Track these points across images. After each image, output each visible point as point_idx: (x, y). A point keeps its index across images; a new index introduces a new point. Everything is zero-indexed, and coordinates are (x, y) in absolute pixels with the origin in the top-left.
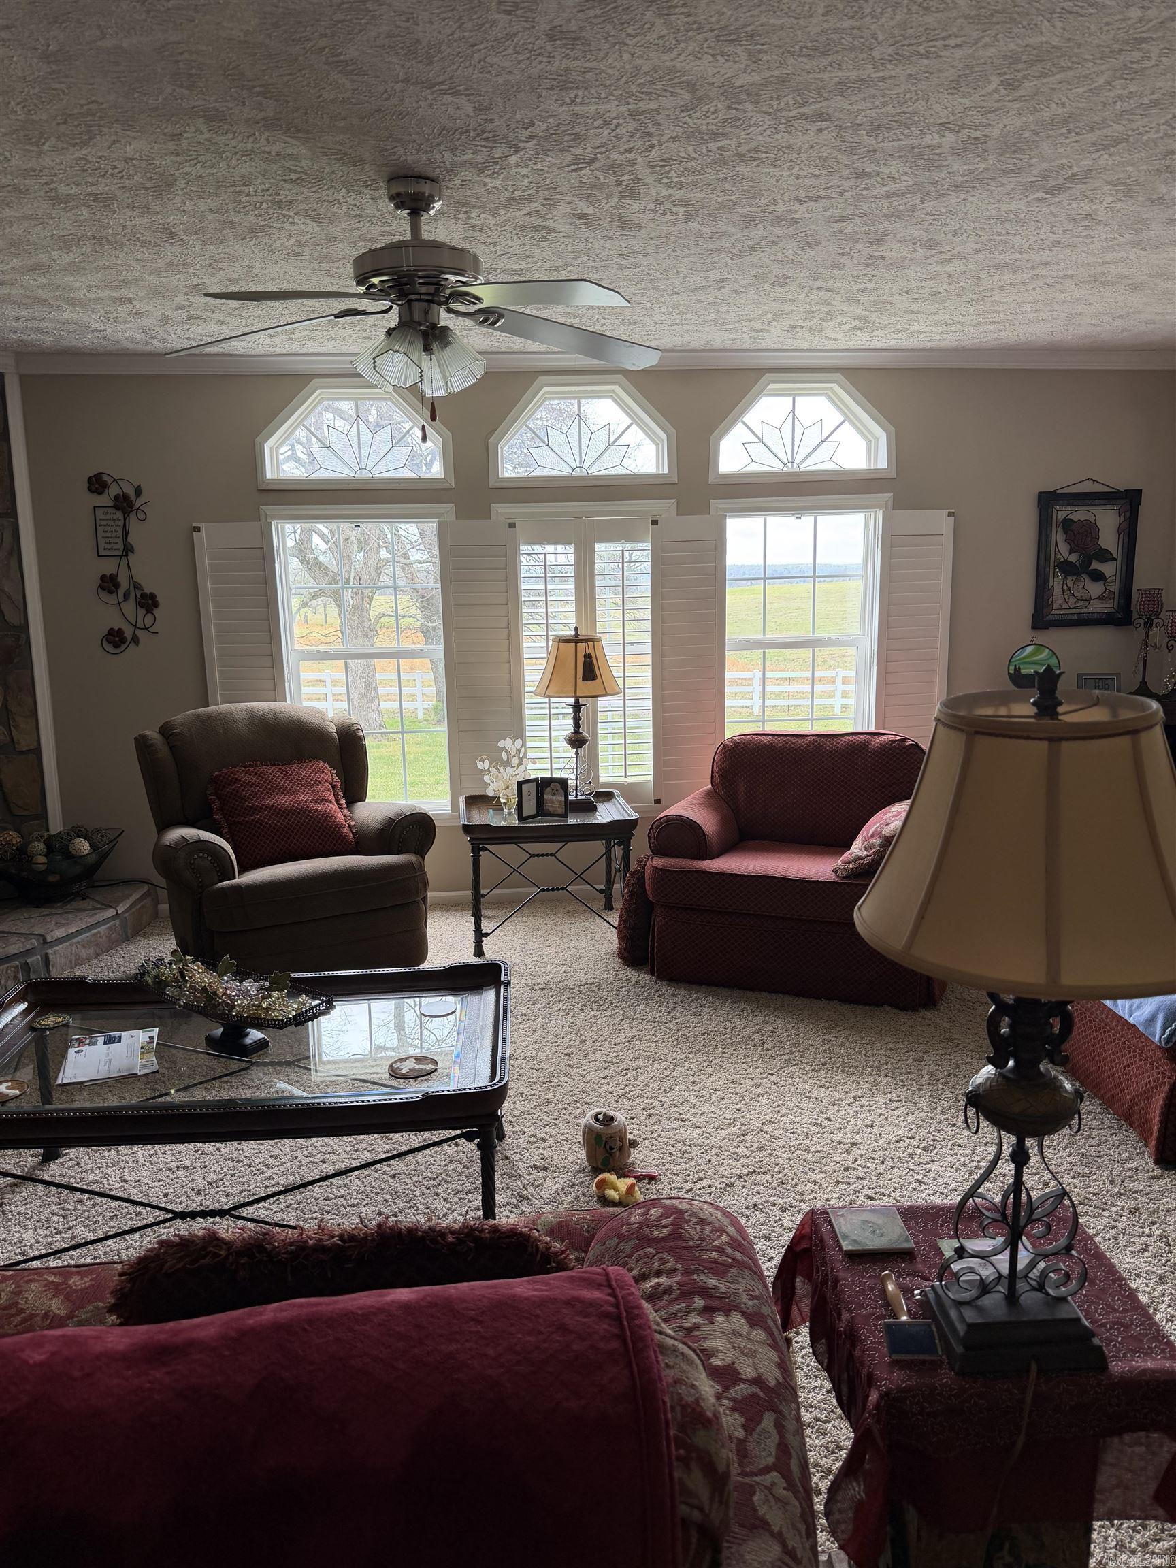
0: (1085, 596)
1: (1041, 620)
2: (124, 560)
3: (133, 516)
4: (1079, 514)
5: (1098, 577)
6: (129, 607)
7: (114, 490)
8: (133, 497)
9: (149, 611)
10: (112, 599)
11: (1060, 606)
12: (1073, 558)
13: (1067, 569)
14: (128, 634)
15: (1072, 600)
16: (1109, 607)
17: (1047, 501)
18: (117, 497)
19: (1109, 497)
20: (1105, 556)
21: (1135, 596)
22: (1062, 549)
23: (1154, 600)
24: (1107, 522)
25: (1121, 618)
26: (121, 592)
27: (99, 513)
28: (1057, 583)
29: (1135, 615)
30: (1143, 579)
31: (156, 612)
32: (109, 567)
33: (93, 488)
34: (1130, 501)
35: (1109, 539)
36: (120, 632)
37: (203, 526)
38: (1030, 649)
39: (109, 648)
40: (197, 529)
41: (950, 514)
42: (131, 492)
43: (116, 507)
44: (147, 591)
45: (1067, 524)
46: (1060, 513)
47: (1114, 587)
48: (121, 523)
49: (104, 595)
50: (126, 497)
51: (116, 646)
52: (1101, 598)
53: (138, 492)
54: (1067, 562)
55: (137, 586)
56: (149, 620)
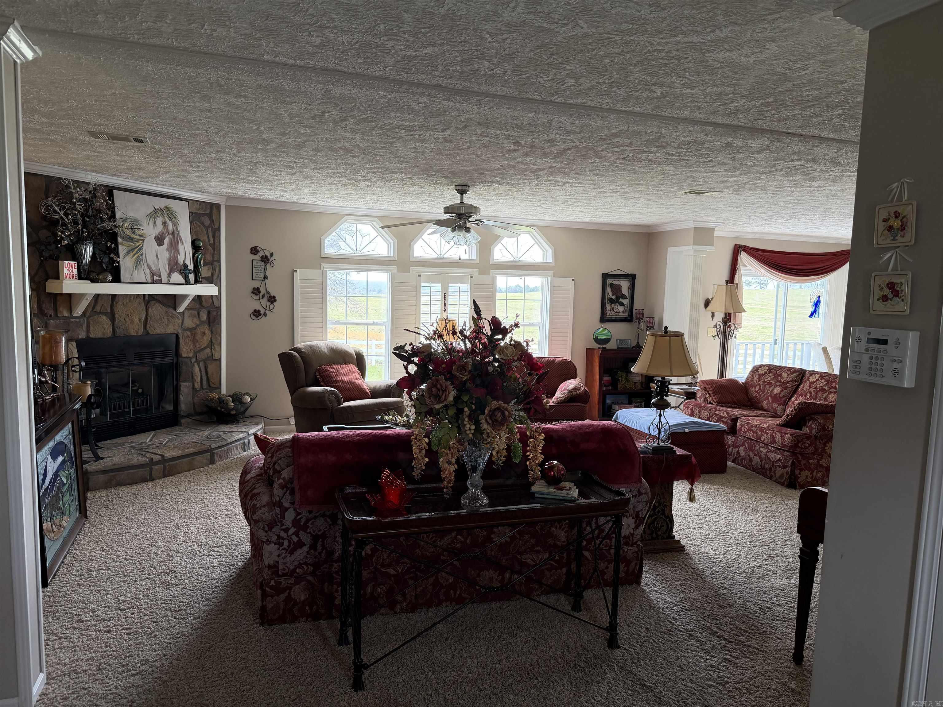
0: (618, 311)
1: (603, 319)
2: (264, 282)
3: (269, 264)
4: (616, 282)
5: (622, 304)
6: (264, 301)
7: (261, 254)
8: (269, 257)
9: (272, 303)
10: (257, 297)
11: (609, 314)
12: (614, 297)
13: (611, 301)
14: (262, 312)
15: (613, 312)
16: (625, 315)
17: (605, 276)
18: (262, 257)
19: (626, 276)
20: (624, 297)
21: (634, 311)
22: (610, 294)
23: (641, 314)
24: (625, 284)
25: (629, 319)
26: (261, 295)
27: (255, 262)
28: (608, 306)
29: (634, 318)
30: (636, 306)
31: (275, 303)
32: (256, 284)
33: (253, 252)
34: (632, 278)
35: (625, 291)
36: (259, 311)
37: (298, 270)
38: (601, 329)
39: (253, 317)
40: (296, 271)
41: (573, 280)
42: (269, 255)
43: (262, 261)
44: (272, 295)
45: (612, 285)
46: (609, 281)
47: (627, 308)
48: (263, 267)
49: (253, 295)
50: (266, 257)
51: (257, 317)
52: (623, 312)
53: (272, 255)
54: (612, 299)
55: (268, 293)
56: (272, 306)
